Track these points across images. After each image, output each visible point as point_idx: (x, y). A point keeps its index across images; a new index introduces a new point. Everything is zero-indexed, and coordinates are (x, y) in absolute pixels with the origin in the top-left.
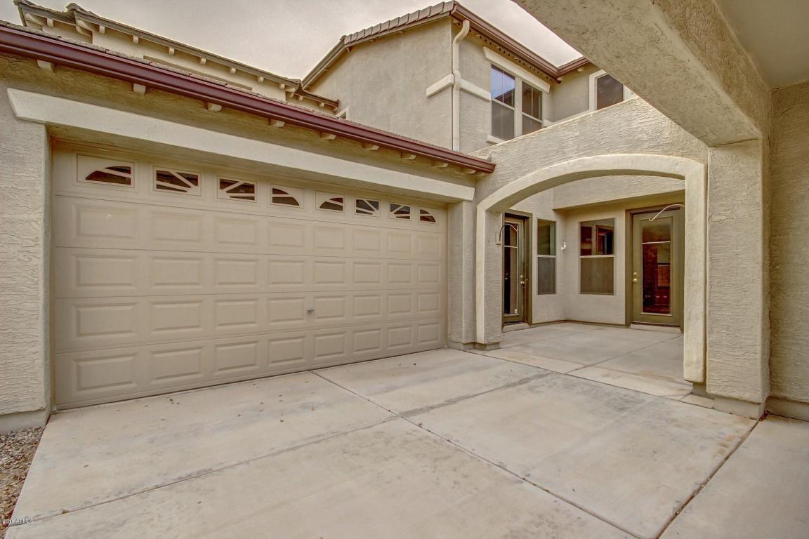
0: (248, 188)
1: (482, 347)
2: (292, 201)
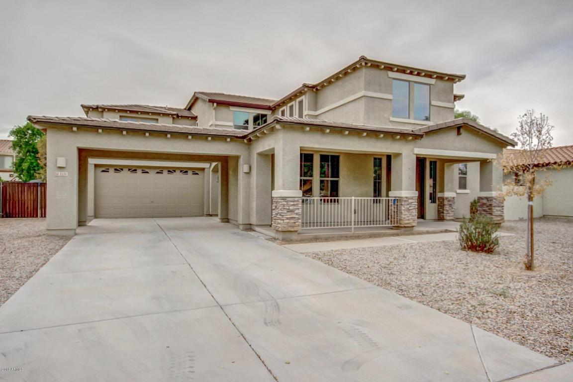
0: (135, 170)
1: (211, 215)
2: (147, 172)
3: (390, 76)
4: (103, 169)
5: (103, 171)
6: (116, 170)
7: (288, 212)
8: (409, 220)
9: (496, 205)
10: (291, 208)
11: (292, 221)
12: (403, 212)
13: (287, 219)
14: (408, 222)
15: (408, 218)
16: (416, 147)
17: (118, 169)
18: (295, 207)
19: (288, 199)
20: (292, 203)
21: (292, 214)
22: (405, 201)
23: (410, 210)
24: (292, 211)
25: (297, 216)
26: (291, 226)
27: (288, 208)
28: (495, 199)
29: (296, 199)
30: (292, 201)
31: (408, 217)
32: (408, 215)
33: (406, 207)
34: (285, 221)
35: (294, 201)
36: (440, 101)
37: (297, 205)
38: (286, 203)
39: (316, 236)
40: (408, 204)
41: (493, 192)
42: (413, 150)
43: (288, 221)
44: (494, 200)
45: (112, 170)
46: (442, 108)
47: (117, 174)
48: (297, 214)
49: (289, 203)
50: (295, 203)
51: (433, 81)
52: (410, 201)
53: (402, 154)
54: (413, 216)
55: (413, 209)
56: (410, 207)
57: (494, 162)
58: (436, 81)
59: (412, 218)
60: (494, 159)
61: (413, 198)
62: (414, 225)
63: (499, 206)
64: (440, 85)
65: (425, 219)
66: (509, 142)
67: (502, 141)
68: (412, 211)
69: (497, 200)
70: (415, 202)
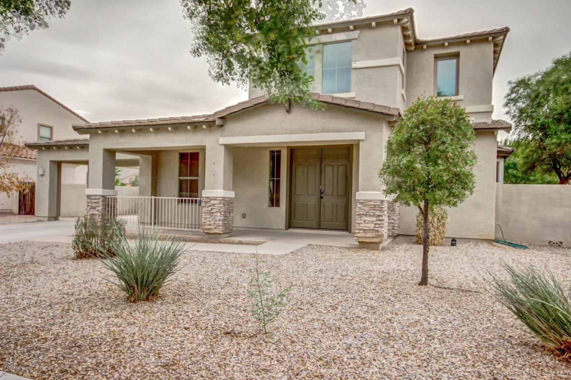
7: (92, 209)
8: (210, 225)
10: (94, 205)
14: (210, 227)
15: (209, 223)
16: (222, 137)
18: (97, 205)
19: (92, 197)
20: (94, 201)
21: (94, 211)
22: (206, 202)
23: (213, 213)
24: (94, 208)
25: (98, 213)
27: (91, 205)
28: (361, 203)
29: (98, 197)
31: (210, 221)
32: (210, 219)
33: (206, 209)
35: (95, 199)
38: (90, 201)
40: (210, 206)
42: (218, 141)
46: (373, 70)
48: (98, 211)
49: (92, 201)
50: (97, 201)
51: (355, 34)
52: (212, 202)
53: (205, 146)
54: (216, 221)
55: (216, 212)
56: (212, 209)
57: (361, 144)
58: (360, 33)
59: (215, 224)
60: (362, 140)
61: (218, 199)
62: (216, 231)
63: (371, 216)
64: (369, 36)
65: (350, 232)
66: (376, 110)
67: (359, 110)
68: (216, 214)
69: (365, 206)
70: (220, 204)
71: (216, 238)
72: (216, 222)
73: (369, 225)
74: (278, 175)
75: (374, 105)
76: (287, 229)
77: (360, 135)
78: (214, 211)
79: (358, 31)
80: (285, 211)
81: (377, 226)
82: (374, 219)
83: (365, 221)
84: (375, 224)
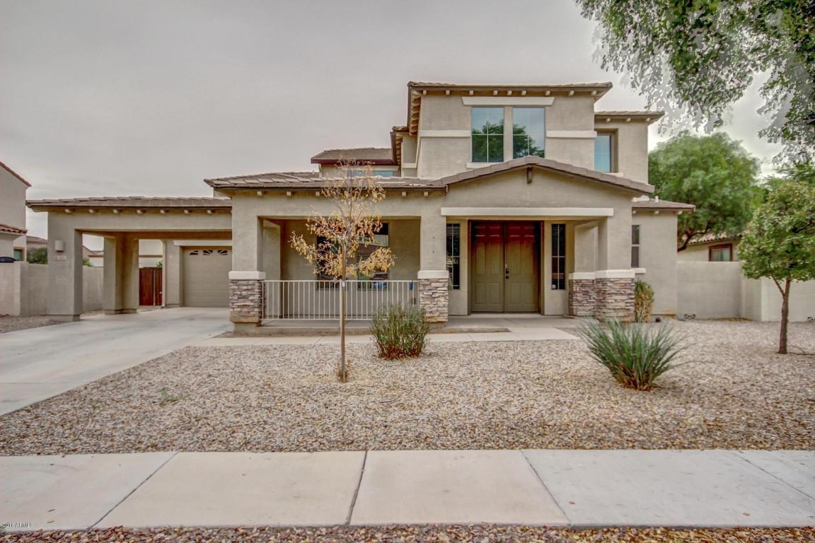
3: (466, 103)
4: (192, 251)
5: (192, 254)
6: (205, 252)
7: (240, 298)
8: (431, 312)
9: (613, 291)
10: (244, 293)
11: (246, 310)
12: (421, 300)
13: (239, 306)
14: (431, 315)
15: (430, 310)
16: (444, 206)
17: (208, 251)
18: (249, 293)
19: (240, 282)
20: (245, 288)
21: (245, 302)
22: (424, 285)
23: (435, 298)
24: (245, 297)
25: (252, 304)
26: (243, 316)
27: (239, 293)
29: (251, 282)
30: (244, 285)
31: (431, 308)
32: (432, 306)
33: (425, 293)
34: (235, 310)
35: (247, 285)
36: (566, 129)
37: (252, 289)
38: (236, 287)
39: (282, 329)
40: (430, 290)
41: (607, 271)
42: (438, 211)
43: (239, 309)
44: (609, 284)
45: (201, 252)
46: (569, 141)
47: (207, 257)
48: (252, 301)
49: (241, 287)
50: (249, 287)
51: (549, 101)
52: (434, 285)
53: (420, 217)
54: (439, 307)
55: (439, 296)
56: (433, 293)
57: (609, 221)
58: (555, 100)
59: (438, 311)
60: (611, 217)
61: (440, 281)
62: (440, 319)
63: (621, 294)
64: (565, 104)
65: (543, 314)
66: (632, 187)
67: (615, 186)
68: (439, 299)
69: (616, 284)
70: (443, 287)
71: (437, 328)
72: (439, 309)
73: (620, 304)
74: (457, 253)
75: (632, 182)
76: (469, 314)
77: (608, 212)
78: (437, 295)
79: (553, 98)
80: (466, 294)
81: (628, 304)
82: (625, 297)
83: (616, 300)
84: (627, 303)
